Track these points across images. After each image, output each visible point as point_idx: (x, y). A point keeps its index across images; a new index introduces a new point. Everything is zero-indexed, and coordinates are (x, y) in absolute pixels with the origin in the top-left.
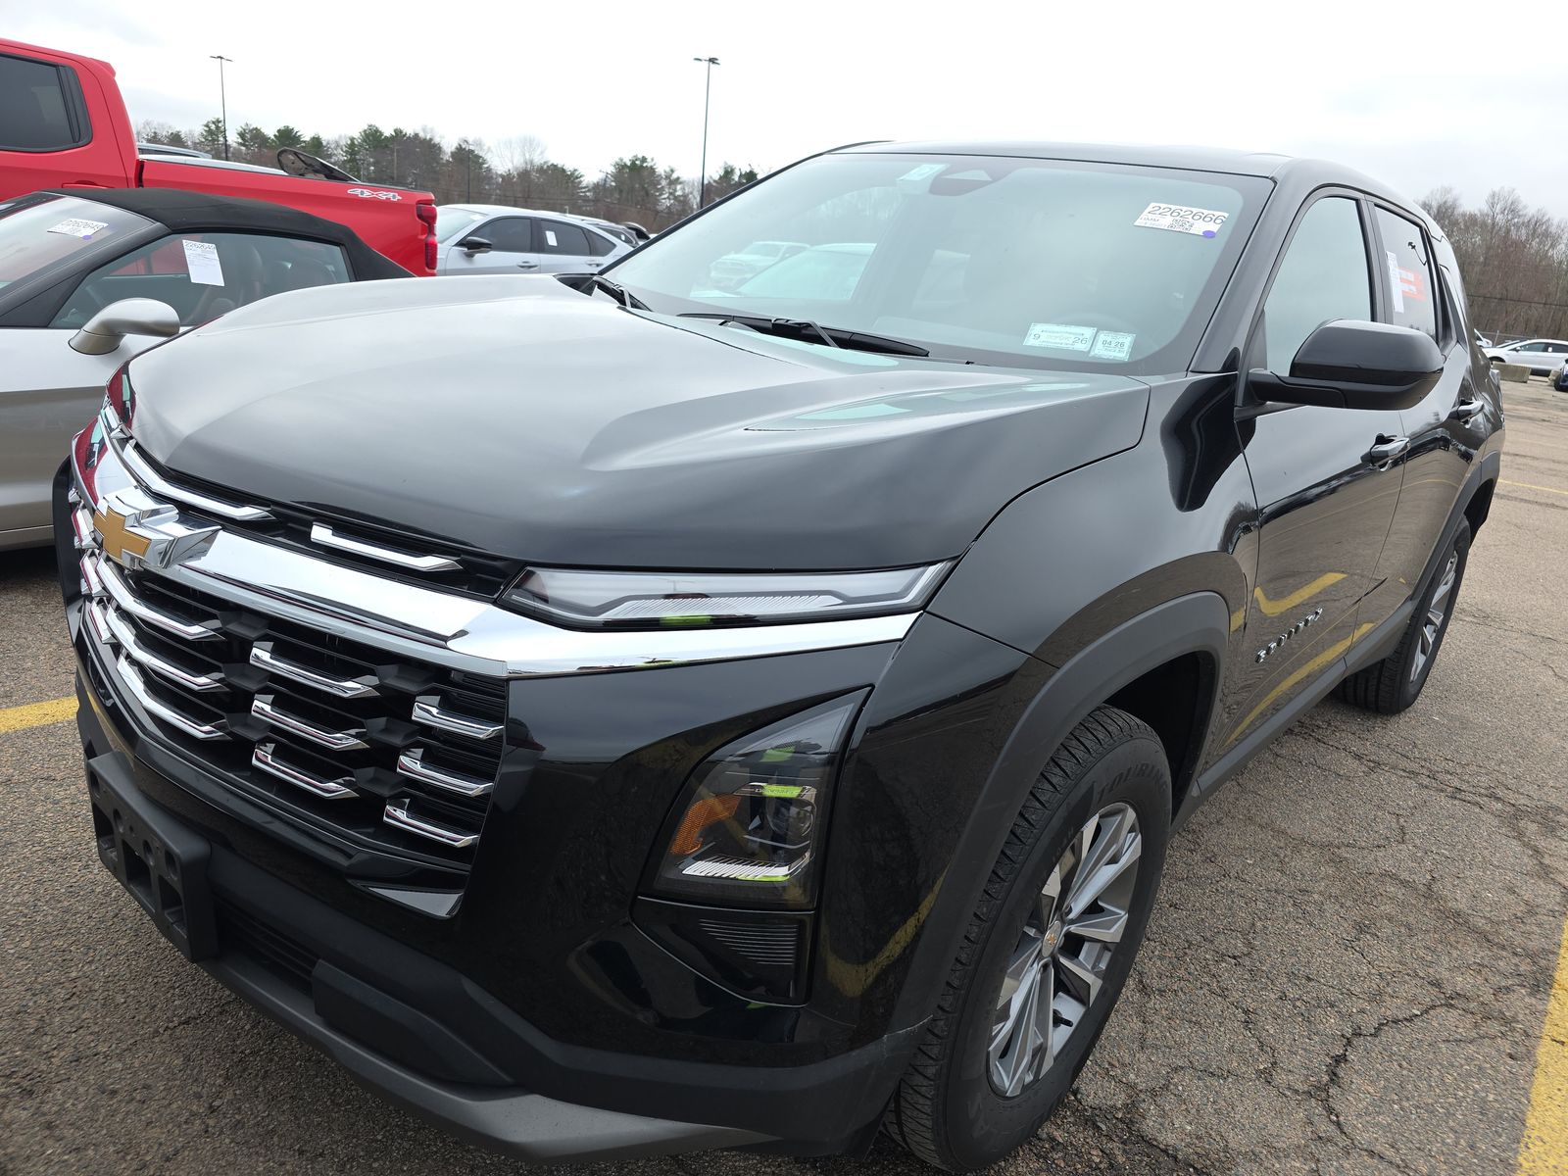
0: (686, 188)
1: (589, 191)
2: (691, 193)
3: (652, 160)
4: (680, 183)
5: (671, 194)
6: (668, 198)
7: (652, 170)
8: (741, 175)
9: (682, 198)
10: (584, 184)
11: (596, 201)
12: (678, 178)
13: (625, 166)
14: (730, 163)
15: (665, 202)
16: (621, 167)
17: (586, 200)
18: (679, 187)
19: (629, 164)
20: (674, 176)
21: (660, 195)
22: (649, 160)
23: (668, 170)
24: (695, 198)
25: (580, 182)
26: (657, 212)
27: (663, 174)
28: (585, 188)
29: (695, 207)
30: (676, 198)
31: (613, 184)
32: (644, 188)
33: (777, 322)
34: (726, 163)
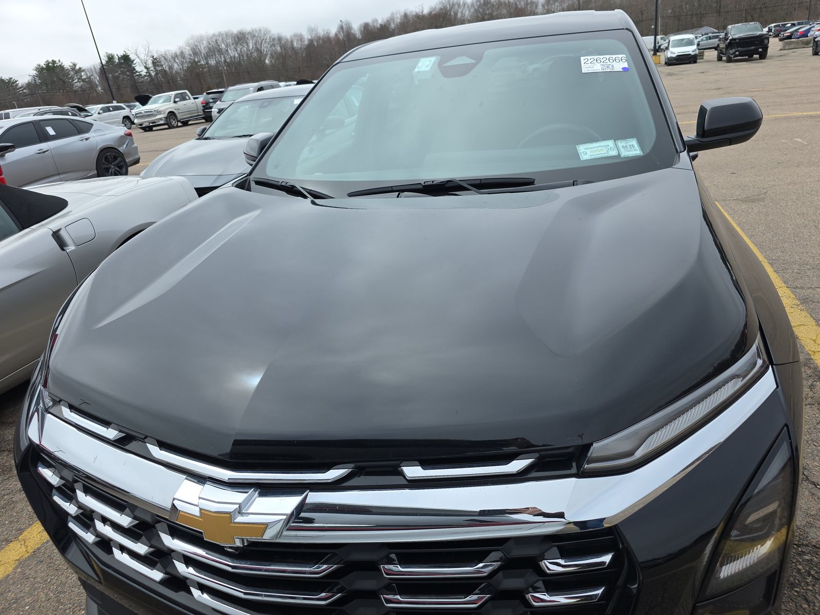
0: (88, 73)
1: (25, 89)
2: (92, 75)
3: (59, 61)
4: (83, 71)
5: (79, 79)
6: (78, 81)
7: (62, 67)
8: (119, 58)
9: (87, 80)
10: (20, 85)
11: (32, 94)
12: (80, 68)
13: (42, 69)
14: (110, 52)
15: (77, 84)
16: (40, 70)
17: (25, 95)
18: (83, 74)
19: (44, 66)
20: (77, 67)
21: (73, 80)
22: (57, 62)
23: (71, 65)
24: (95, 78)
25: (17, 85)
26: (75, 92)
27: (69, 68)
28: (21, 88)
29: (97, 83)
30: (83, 80)
31: (40, 81)
32: (60, 79)
33: (426, 184)
34: (107, 53)
